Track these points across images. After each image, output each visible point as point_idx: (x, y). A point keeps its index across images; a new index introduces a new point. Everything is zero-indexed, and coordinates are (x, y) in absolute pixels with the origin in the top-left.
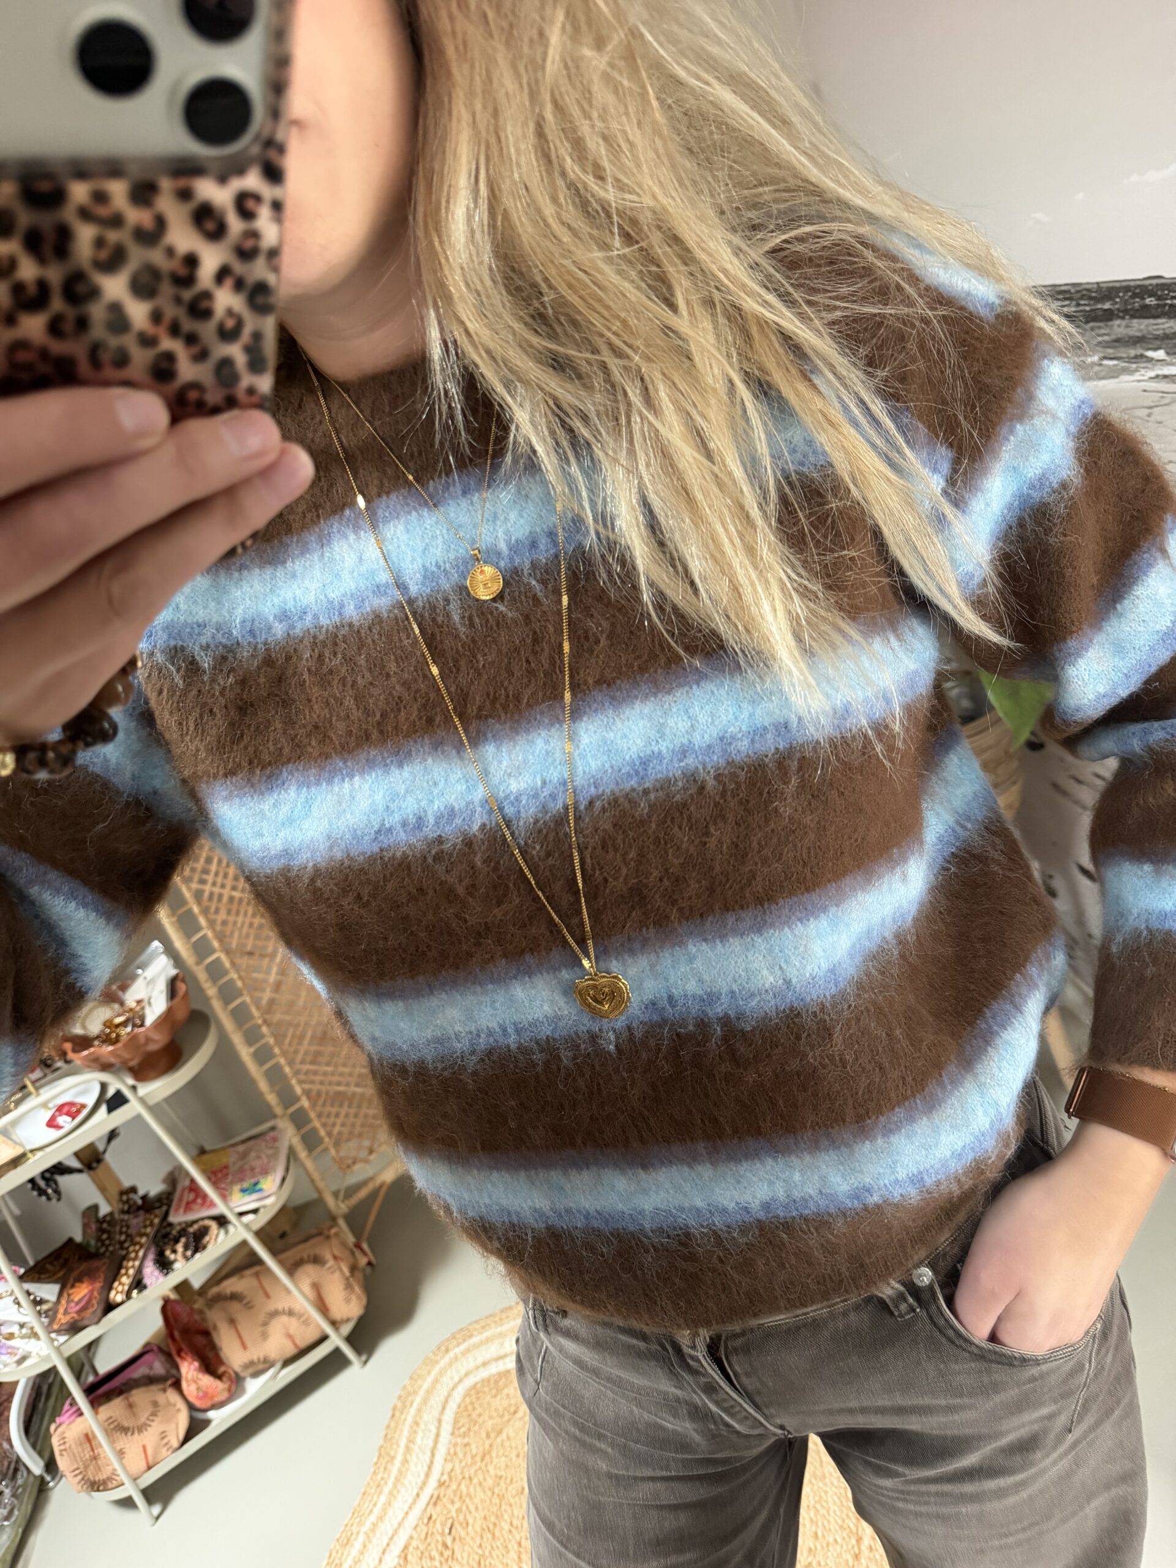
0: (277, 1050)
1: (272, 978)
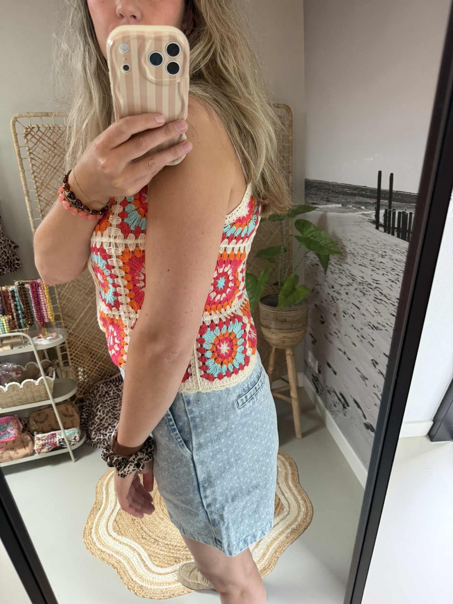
0: (68, 350)
1: (74, 327)
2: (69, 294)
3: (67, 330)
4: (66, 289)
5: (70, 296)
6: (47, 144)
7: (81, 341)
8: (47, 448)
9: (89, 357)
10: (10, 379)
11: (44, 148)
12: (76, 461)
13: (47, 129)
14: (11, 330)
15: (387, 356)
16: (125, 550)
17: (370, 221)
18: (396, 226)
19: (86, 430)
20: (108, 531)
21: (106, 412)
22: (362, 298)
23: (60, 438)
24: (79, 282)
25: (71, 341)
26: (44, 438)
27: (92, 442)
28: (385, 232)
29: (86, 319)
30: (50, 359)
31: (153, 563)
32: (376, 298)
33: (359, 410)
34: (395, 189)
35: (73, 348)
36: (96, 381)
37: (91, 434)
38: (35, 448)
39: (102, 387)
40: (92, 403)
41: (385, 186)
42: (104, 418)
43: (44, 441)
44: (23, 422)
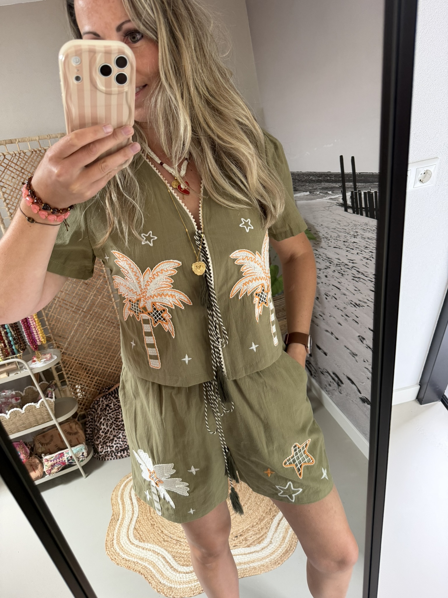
0: (63, 369)
1: (66, 346)
2: (57, 314)
3: (60, 349)
4: (54, 310)
5: (58, 317)
6: (14, 171)
7: (74, 359)
8: (56, 468)
9: (85, 374)
10: (10, 405)
11: (12, 175)
12: (87, 477)
13: (13, 156)
14: (4, 357)
15: (371, 330)
16: (149, 556)
17: (338, 204)
18: (363, 206)
19: (93, 445)
20: (129, 539)
21: (109, 425)
22: (341, 279)
23: (68, 456)
24: (65, 301)
25: (65, 360)
26: (52, 459)
27: (100, 456)
28: (354, 213)
29: (77, 336)
30: (47, 381)
31: (178, 564)
32: (354, 277)
33: (353, 386)
34: (357, 171)
35: (68, 367)
36: (94, 396)
37: (98, 448)
38: (45, 470)
39: (102, 401)
40: (94, 418)
41: (348, 170)
42: (108, 430)
43: (52, 462)
44: (29, 446)
